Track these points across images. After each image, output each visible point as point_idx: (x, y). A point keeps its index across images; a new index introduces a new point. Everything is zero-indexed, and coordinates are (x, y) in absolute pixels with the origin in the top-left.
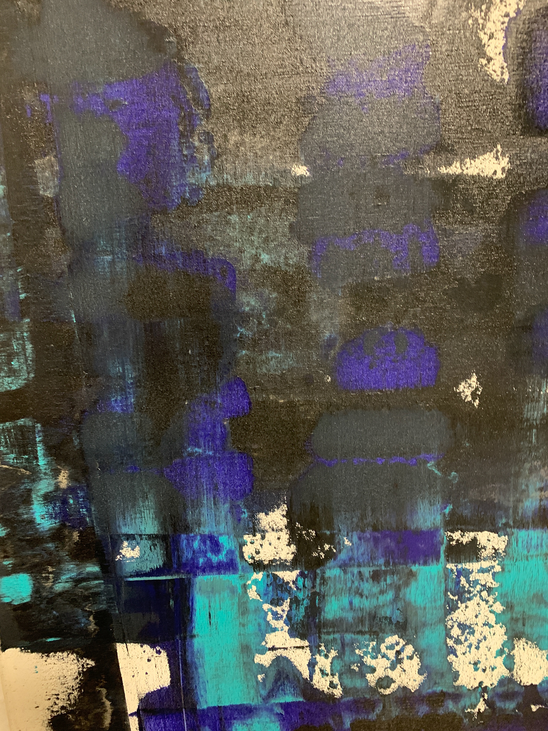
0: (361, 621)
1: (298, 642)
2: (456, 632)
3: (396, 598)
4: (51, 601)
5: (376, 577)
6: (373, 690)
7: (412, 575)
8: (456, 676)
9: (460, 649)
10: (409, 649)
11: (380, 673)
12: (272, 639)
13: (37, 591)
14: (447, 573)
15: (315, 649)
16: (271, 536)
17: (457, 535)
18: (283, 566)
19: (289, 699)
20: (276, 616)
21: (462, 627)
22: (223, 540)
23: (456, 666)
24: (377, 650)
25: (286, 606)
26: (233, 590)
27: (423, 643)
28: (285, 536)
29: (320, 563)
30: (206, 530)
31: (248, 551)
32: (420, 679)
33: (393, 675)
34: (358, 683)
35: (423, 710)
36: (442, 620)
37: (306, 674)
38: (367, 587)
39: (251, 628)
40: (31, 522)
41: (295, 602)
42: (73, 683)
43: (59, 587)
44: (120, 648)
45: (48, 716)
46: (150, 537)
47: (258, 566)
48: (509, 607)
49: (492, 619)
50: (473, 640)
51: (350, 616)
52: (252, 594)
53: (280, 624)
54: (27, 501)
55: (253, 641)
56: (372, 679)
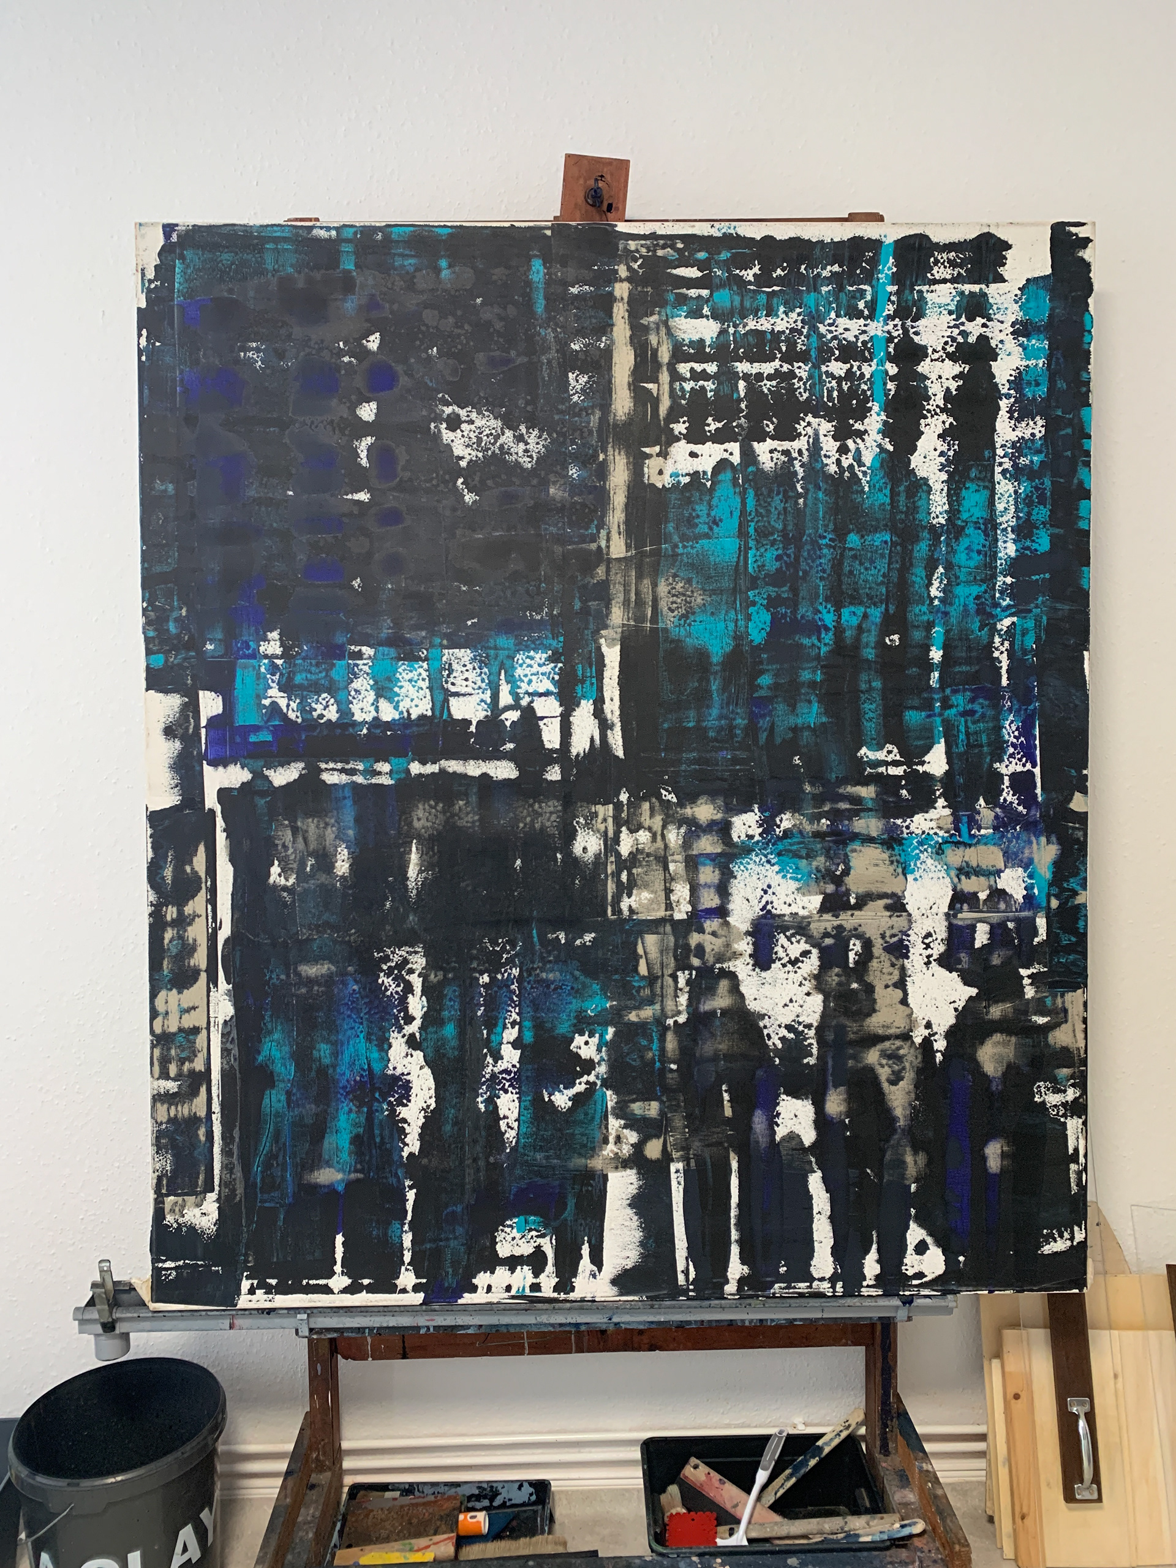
0: (311, 685)
1: (282, 694)
2: (353, 693)
3: (327, 676)
4: (172, 668)
5: (318, 665)
6: (316, 720)
7: (334, 665)
8: (353, 715)
9: (355, 701)
10: (332, 701)
11: (319, 712)
12: (270, 692)
13: (166, 661)
14: (349, 664)
15: (290, 699)
16: (272, 643)
17: (353, 647)
18: (277, 657)
19: (277, 723)
20: (273, 681)
21: (356, 691)
22: (251, 643)
23: (353, 710)
24: (317, 700)
25: (277, 676)
26: (254, 667)
27: (339, 698)
28: (278, 643)
29: (294, 657)
30: (244, 639)
31: (262, 649)
32: (337, 715)
33: (324, 713)
34: (309, 716)
35: (338, 731)
36: (347, 687)
37: (285, 710)
38: (313, 669)
39: (261, 686)
40: (168, 630)
41: (282, 675)
42: (177, 710)
43: (176, 662)
44: (201, 693)
45: (163, 726)
46: (220, 640)
47: (266, 656)
48: (376, 682)
49: (369, 688)
50: (360, 697)
51: (306, 683)
52: (263, 670)
53: (274, 685)
54: (168, 621)
55: (261, 692)
56: (315, 714)
